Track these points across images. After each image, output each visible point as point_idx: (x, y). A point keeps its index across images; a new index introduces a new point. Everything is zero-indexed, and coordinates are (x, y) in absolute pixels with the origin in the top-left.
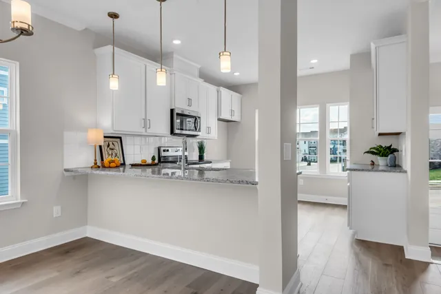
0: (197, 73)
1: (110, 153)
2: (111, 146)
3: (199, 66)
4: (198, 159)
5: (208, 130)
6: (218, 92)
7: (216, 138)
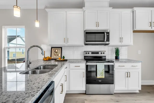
5: (121, 39)
6: (133, 12)
7: (132, 45)
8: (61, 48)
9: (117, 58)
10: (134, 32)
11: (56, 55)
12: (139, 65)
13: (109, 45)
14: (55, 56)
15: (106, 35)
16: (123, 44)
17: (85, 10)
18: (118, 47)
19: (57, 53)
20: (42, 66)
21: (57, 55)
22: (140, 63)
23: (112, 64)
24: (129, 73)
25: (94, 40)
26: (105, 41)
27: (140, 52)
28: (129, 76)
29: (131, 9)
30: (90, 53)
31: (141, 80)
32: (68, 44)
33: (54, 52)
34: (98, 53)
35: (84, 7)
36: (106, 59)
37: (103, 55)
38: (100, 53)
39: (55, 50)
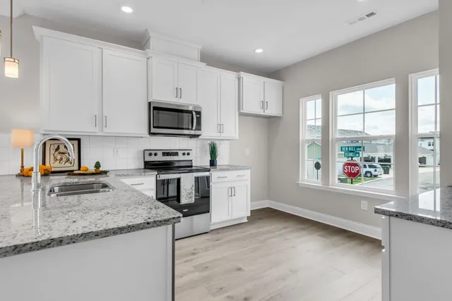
0: (197, 55)
1: (59, 157)
2: (62, 149)
3: (200, 48)
4: (209, 164)
5: (220, 128)
6: (239, 79)
7: (238, 138)
8: (79, 140)
9: (213, 163)
10: (241, 114)
11: (61, 159)
12: (247, 173)
13: (200, 137)
14: (57, 164)
15: (195, 117)
16: (224, 135)
17: (150, 55)
18: (215, 142)
19: (63, 153)
20: (57, 188)
21: (64, 160)
22: (249, 171)
23: (207, 174)
24: (233, 189)
25: (176, 126)
26: (194, 128)
27: (247, 152)
28: (233, 194)
29: (236, 73)
30: (160, 154)
31: (251, 201)
32: (106, 130)
33: (53, 152)
34: (176, 154)
35: (149, 48)
36: (191, 166)
37: (186, 158)
38: (180, 153)
39: (56, 146)
